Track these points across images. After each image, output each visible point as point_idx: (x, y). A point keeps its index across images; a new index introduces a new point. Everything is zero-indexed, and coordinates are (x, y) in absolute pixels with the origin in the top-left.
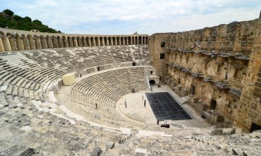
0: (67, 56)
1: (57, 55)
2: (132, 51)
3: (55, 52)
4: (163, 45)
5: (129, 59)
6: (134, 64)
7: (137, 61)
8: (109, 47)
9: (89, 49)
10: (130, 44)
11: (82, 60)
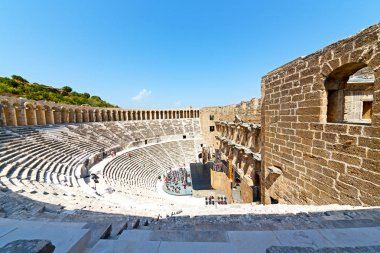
0: (114, 130)
1: (104, 128)
2: (184, 124)
3: (102, 125)
4: (211, 118)
5: (180, 131)
6: (185, 137)
7: (187, 134)
8: (160, 120)
9: (140, 122)
10: (182, 117)
11: (130, 133)
